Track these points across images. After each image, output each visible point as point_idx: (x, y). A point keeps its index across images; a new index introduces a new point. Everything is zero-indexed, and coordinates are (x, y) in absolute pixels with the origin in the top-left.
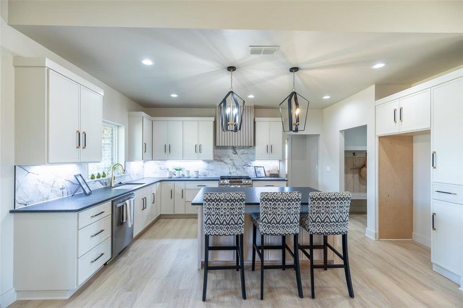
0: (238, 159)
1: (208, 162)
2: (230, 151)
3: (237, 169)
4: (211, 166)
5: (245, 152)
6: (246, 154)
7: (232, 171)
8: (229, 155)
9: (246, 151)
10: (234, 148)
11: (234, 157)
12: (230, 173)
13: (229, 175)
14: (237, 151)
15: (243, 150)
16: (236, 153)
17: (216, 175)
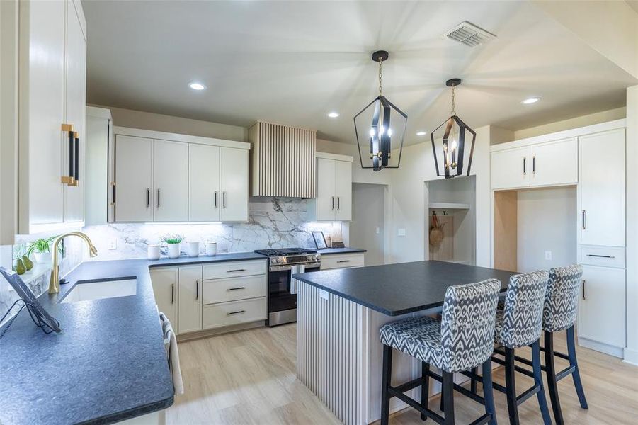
0: (283, 219)
1: (232, 225)
2: (270, 206)
3: (281, 236)
4: (237, 233)
5: (294, 208)
6: (295, 210)
7: (272, 241)
8: (267, 213)
9: (295, 206)
10: (276, 200)
11: (277, 215)
12: (270, 244)
13: (269, 248)
14: (282, 205)
15: (290, 204)
16: (279, 209)
17: (246, 248)
